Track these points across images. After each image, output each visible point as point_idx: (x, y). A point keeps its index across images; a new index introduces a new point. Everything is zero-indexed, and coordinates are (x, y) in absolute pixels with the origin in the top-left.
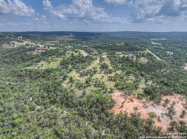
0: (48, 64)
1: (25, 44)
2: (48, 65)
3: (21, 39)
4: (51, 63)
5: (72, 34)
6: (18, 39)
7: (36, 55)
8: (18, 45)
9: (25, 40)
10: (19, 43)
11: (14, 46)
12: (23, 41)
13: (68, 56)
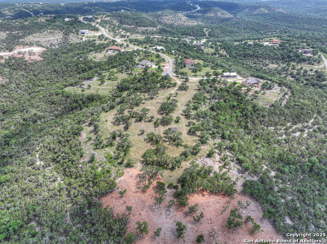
0: (100, 85)
1: (99, 34)
2: (99, 87)
3: (97, 23)
4: (105, 84)
5: (199, 8)
6: (93, 24)
7: (98, 63)
8: (88, 37)
9: (103, 27)
10: (93, 32)
11: (82, 39)
12: (100, 27)
13: (138, 71)
